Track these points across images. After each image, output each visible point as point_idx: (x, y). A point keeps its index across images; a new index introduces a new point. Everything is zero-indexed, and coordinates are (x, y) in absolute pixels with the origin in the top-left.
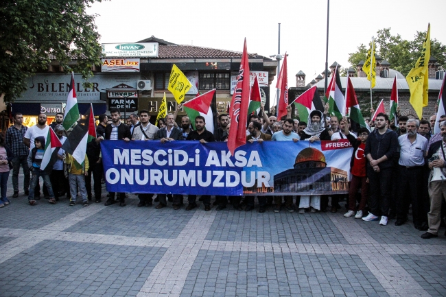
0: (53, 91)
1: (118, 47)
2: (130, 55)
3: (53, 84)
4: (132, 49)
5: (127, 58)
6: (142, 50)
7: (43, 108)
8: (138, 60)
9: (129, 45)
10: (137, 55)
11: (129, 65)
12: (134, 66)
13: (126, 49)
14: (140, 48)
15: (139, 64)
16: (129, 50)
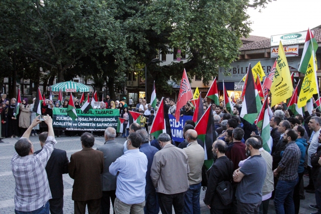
0: (242, 73)
1: (282, 38)
2: (290, 43)
3: (242, 68)
4: (292, 38)
5: (288, 45)
6: (299, 38)
7: (235, 85)
8: (297, 47)
9: (290, 35)
10: (296, 43)
11: (291, 51)
12: (294, 52)
13: (288, 39)
14: (298, 37)
15: (297, 49)
16: (290, 39)
